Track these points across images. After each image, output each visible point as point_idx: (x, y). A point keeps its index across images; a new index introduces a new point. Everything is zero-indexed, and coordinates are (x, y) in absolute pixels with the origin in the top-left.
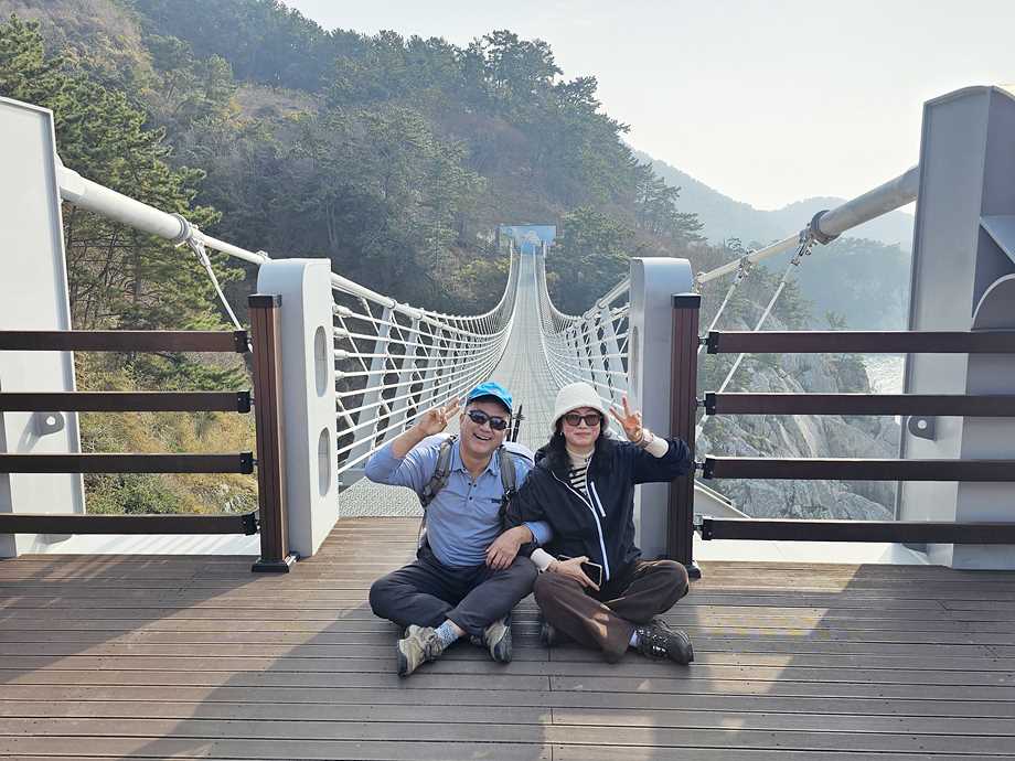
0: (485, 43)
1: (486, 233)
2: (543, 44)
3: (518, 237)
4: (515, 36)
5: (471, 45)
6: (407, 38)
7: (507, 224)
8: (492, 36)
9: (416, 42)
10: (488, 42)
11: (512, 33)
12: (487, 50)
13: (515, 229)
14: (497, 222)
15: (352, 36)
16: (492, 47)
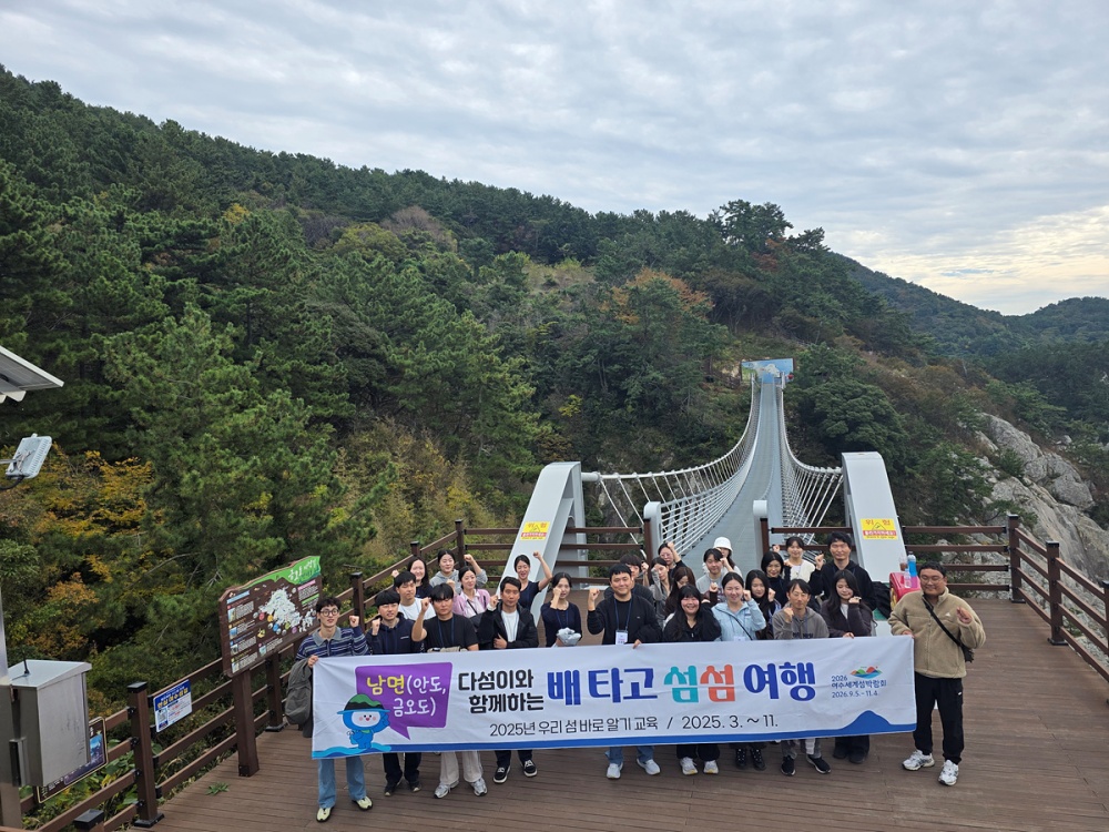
0: (722, 213)
1: (730, 369)
2: (774, 206)
3: (758, 370)
4: (748, 204)
5: (710, 216)
6: (656, 214)
7: (748, 359)
8: (728, 206)
9: (665, 216)
10: (724, 211)
11: (745, 201)
12: (724, 217)
13: (756, 363)
14: (739, 359)
15: (612, 217)
16: (729, 215)
